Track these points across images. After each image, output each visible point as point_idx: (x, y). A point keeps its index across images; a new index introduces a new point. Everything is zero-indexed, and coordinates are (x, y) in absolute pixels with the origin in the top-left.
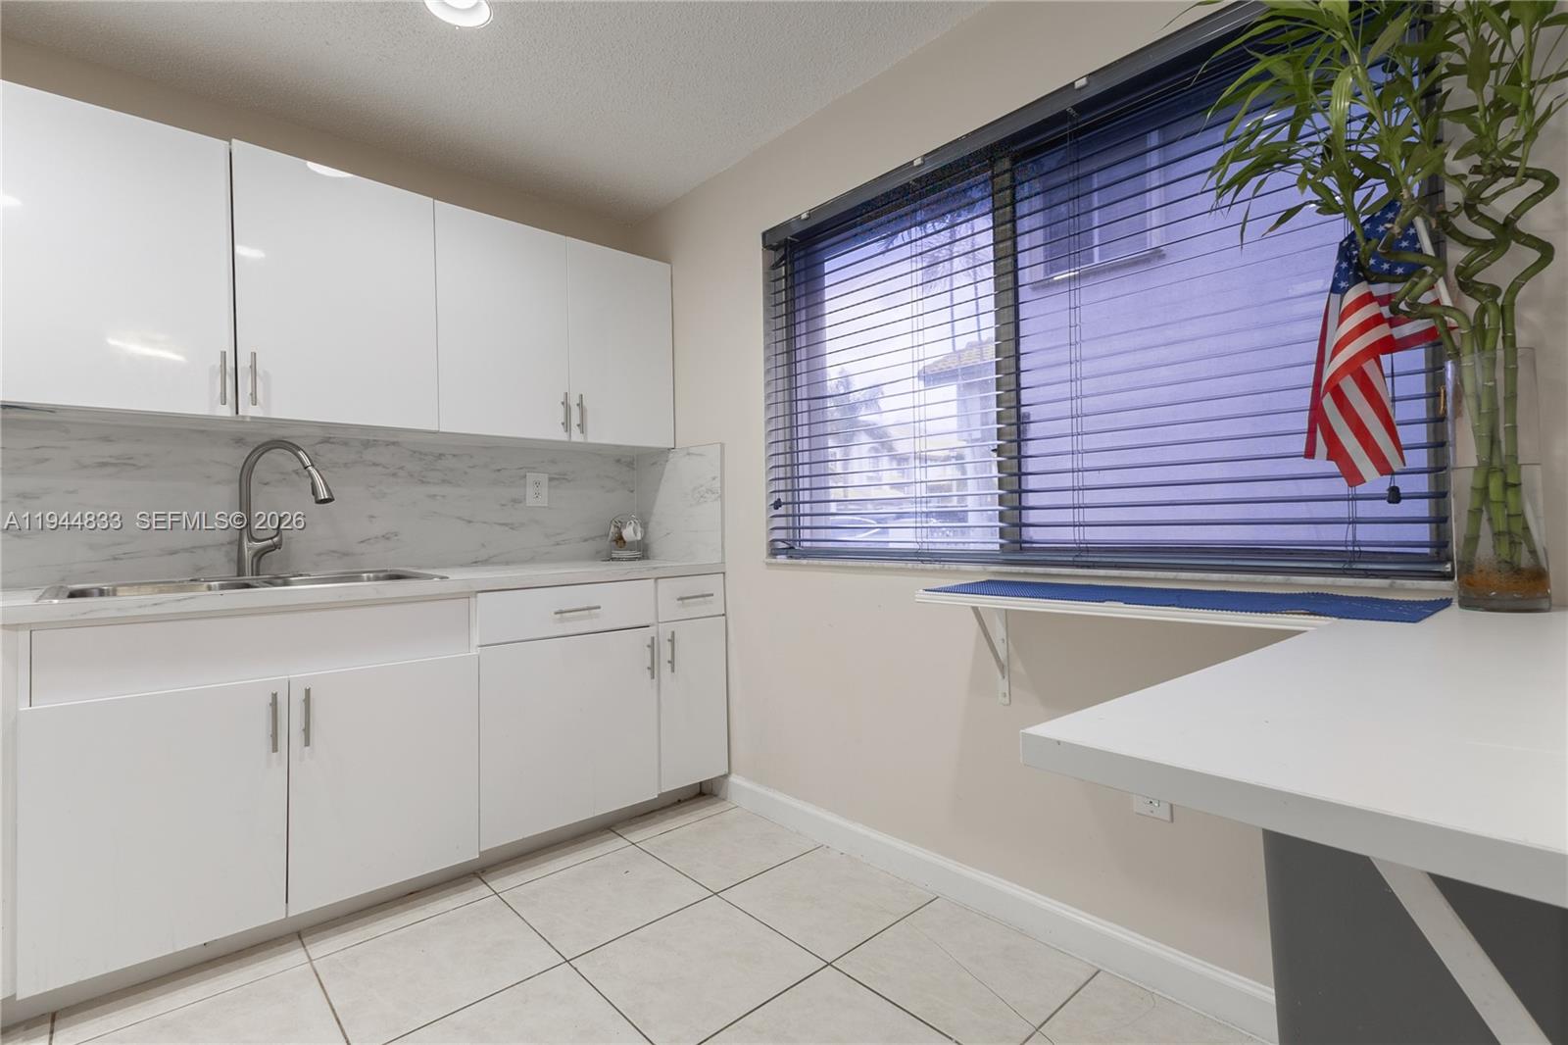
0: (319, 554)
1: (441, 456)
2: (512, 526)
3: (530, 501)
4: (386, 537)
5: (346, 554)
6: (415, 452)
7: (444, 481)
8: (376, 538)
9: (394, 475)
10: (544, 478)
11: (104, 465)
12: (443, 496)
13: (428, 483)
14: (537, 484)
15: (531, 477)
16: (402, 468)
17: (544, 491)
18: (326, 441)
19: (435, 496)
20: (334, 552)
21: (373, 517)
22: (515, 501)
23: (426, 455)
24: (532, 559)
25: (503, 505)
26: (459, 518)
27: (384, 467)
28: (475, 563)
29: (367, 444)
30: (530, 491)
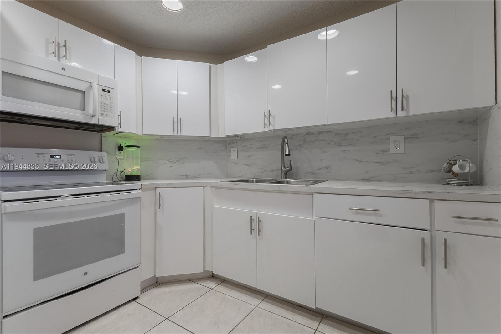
0: (306, 173)
1: (347, 134)
2: (382, 164)
3: (393, 150)
4: (326, 168)
5: (313, 173)
6: (337, 134)
7: (349, 145)
8: (323, 168)
9: (329, 144)
10: (401, 138)
11: (260, 148)
12: (348, 151)
13: (342, 146)
14: (397, 142)
15: (393, 138)
16: (332, 141)
17: (402, 145)
18: (308, 134)
19: (345, 151)
20: (310, 172)
21: (322, 160)
22: (384, 151)
23: (341, 134)
24: (395, 180)
25: (377, 153)
26: (355, 160)
27: (326, 141)
28: (363, 180)
29: (320, 133)
30: (392, 146)
